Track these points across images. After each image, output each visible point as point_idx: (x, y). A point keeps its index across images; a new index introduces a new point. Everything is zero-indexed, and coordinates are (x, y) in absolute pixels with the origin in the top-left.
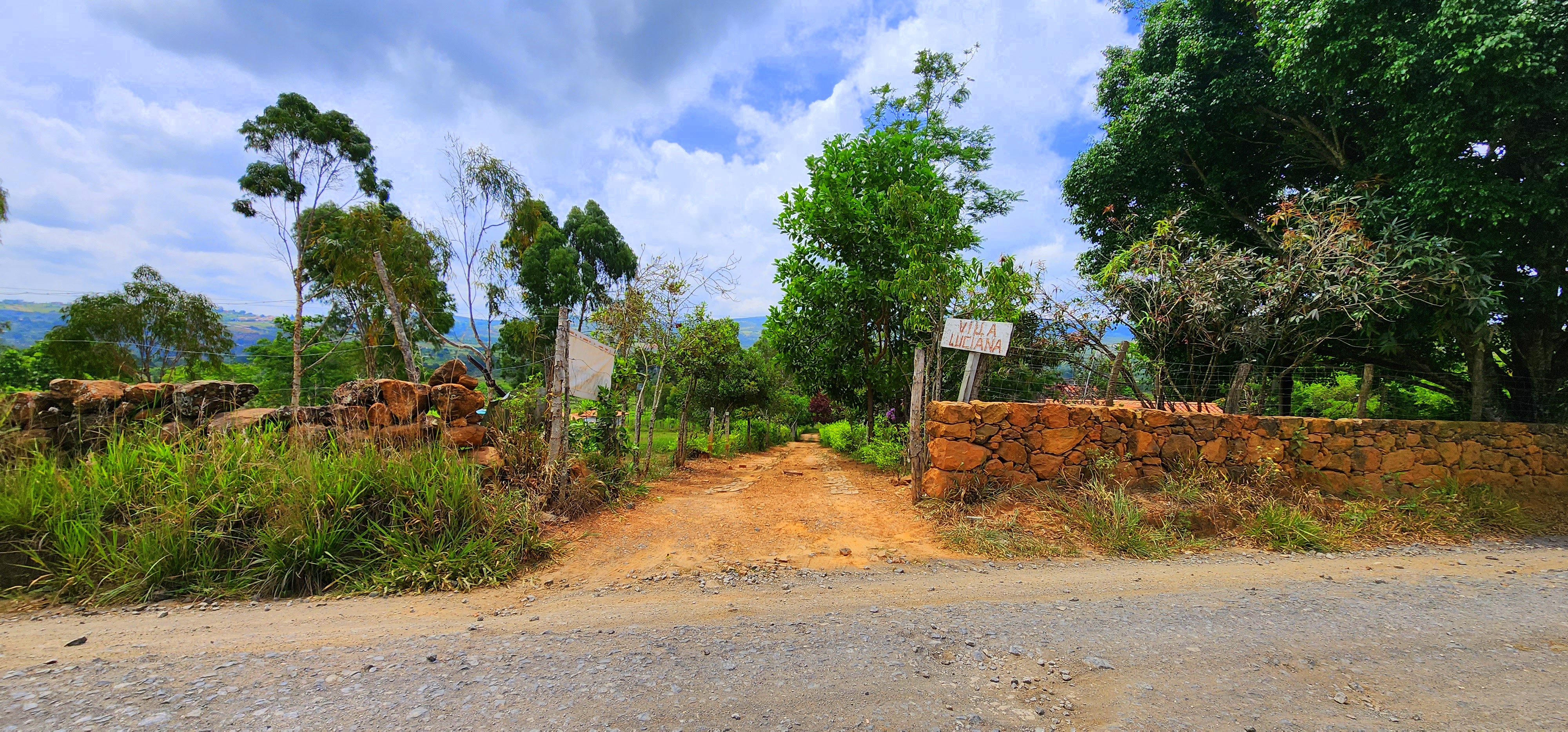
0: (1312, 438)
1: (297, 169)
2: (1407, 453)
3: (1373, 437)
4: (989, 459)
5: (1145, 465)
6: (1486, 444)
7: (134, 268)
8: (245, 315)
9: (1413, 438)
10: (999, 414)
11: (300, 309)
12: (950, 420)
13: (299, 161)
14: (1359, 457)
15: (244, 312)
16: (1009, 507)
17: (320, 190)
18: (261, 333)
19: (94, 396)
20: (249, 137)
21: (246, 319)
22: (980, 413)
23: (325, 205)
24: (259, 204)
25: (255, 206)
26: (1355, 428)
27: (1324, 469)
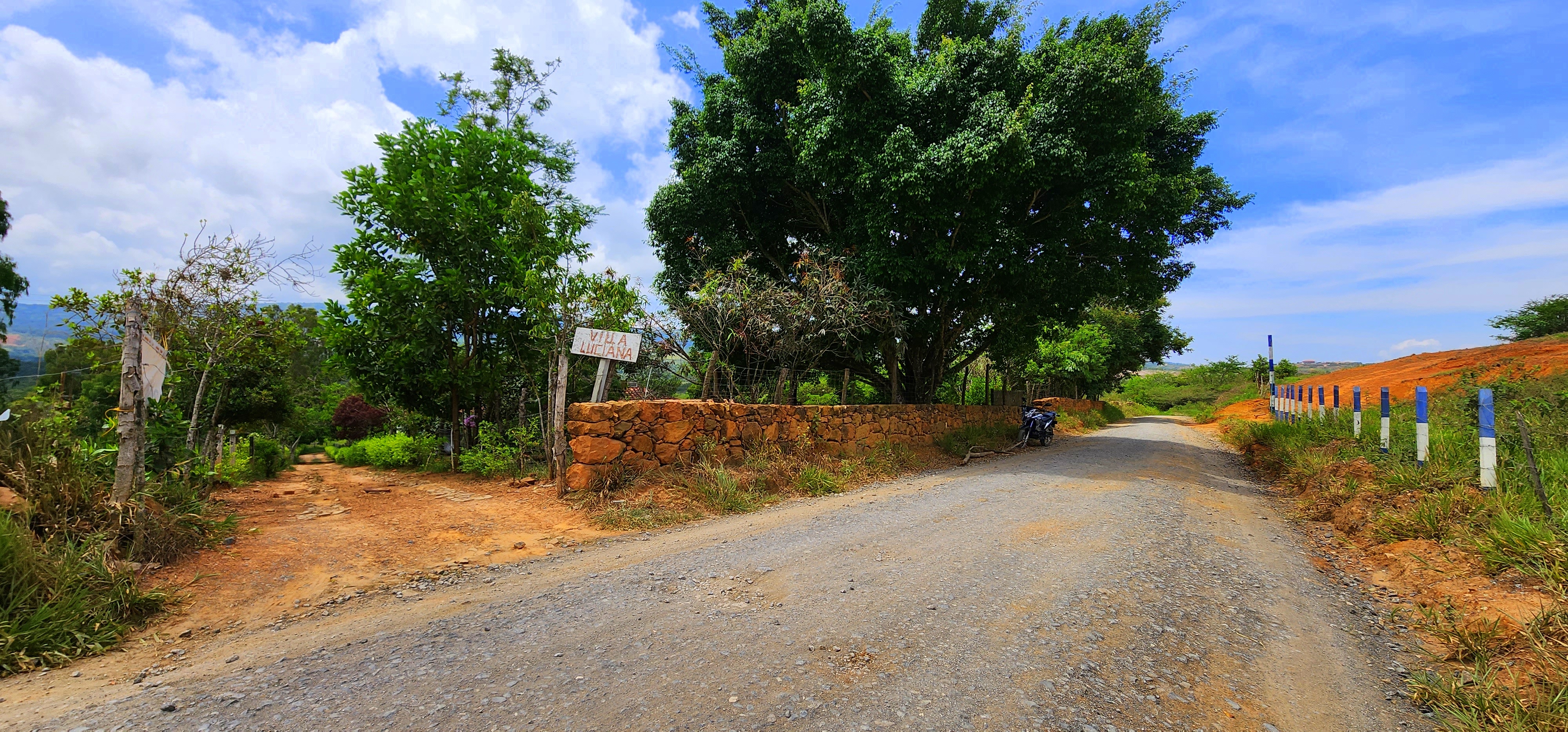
0: (823, 419)
2: (866, 427)
3: (851, 416)
4: (625, 450)
5: (731, 446)
6: (899, 418)
9: (869, 416)
10: (632, 412)
12: (594, 419)
14: (845, 431)
16: (644, 489)
22: (617, 412)
26: (843, 411)
27: (829, 440)
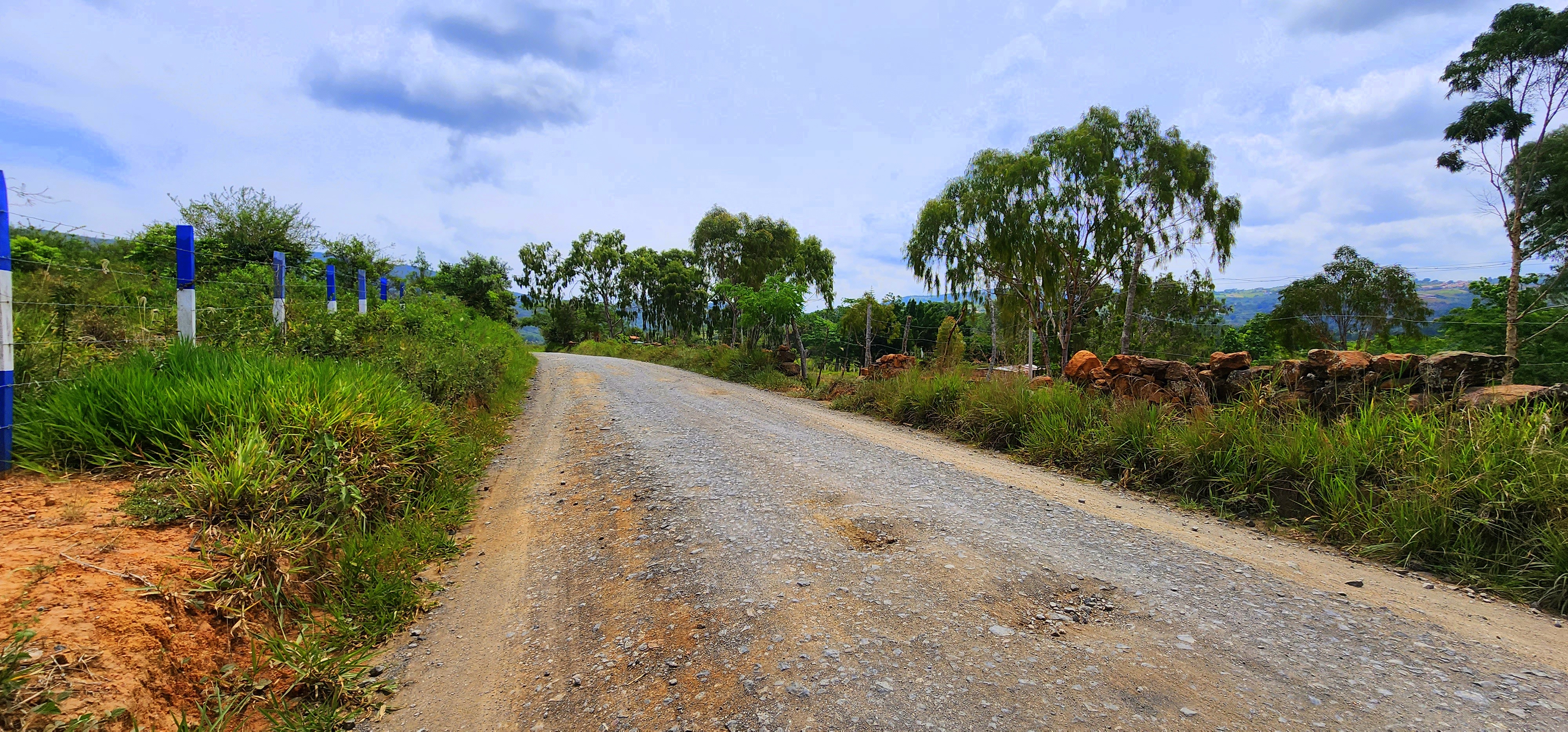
1: (1516, 97)
7: (1335, 250)
8: (1429, 284)
11: (1516, 268)
13: (1520, 87)
15: (1428, 280)
17: (1551, 113)
18: (1448, 302)
19: (1345, 365)
20: (1453, 82)
21: (1431, 287)
23: (1555, 132)
24: (1470, 152)
25: (1464, 156)
